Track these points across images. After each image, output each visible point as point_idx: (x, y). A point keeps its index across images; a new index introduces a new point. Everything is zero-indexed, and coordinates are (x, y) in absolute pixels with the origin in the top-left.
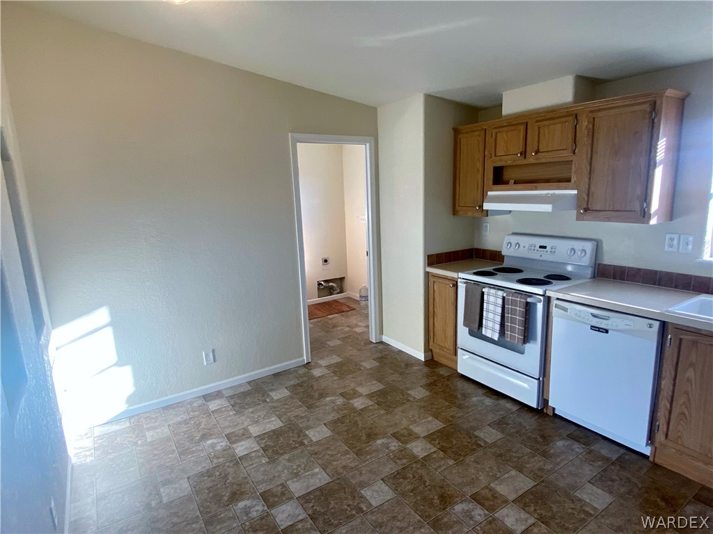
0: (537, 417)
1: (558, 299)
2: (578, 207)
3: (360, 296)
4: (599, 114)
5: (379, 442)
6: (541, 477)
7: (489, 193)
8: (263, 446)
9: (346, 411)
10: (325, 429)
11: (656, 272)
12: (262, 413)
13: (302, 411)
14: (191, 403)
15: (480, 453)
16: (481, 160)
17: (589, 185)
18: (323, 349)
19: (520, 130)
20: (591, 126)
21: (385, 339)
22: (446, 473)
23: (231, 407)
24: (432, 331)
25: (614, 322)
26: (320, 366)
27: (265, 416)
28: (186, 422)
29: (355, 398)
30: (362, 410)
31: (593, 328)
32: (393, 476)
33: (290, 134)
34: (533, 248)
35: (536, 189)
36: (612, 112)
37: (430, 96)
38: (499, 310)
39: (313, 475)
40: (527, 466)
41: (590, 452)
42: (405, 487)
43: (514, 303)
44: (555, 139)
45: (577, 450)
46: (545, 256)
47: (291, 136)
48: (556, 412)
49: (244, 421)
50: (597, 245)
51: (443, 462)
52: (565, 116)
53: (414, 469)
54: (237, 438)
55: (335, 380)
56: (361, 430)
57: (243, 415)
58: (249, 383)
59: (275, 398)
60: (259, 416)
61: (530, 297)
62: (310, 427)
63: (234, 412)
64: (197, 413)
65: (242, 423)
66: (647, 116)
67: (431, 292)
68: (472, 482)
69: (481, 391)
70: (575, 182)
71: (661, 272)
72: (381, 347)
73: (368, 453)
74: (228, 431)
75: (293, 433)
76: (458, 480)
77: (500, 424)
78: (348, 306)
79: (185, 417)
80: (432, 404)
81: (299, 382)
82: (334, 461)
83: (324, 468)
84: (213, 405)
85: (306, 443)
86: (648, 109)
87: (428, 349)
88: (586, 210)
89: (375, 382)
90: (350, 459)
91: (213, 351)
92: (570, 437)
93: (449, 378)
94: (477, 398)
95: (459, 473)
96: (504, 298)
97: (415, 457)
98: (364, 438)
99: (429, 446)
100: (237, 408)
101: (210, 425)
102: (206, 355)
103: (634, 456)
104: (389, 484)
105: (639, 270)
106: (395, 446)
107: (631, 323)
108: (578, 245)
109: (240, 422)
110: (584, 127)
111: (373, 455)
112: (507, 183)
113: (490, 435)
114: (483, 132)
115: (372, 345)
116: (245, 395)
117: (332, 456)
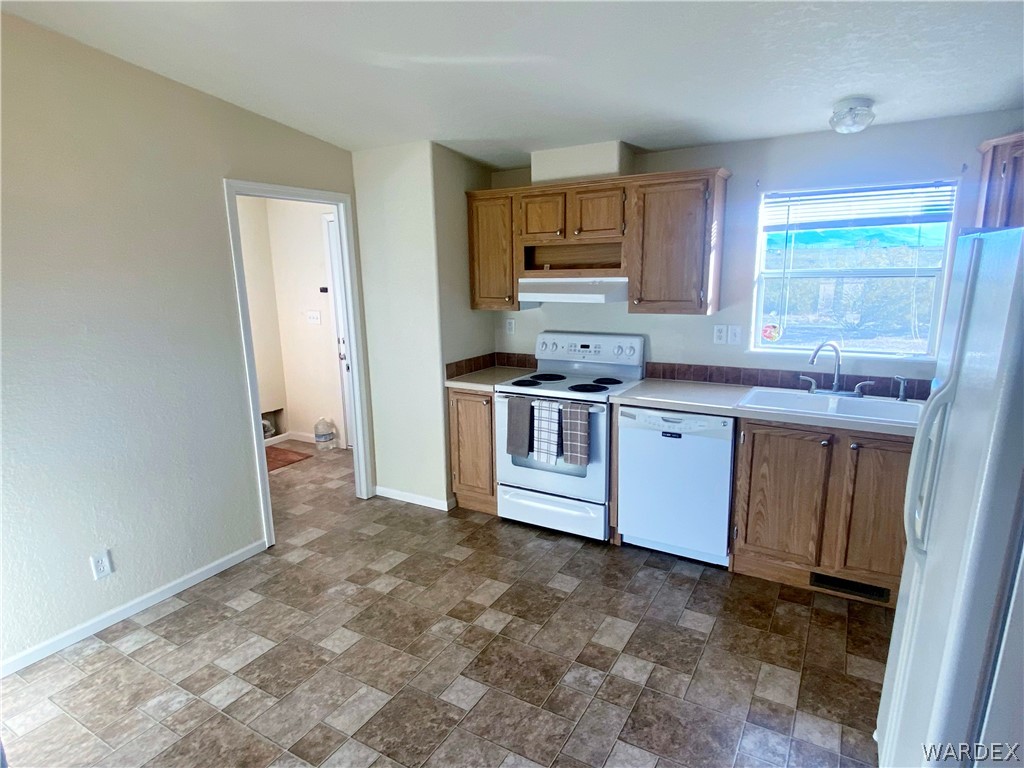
0: (606, 550)
1: (622, 405)
2: (631, 297)
3: (317, 436)
4: (650, 190)
5: (435, 628)
6: (639, 616)
7: (520, 280)
8: (257, 682)
9: (368, 601)
10: (348, 633)
11: (706, 368)
12: (231, 635)
13: (297, 617)
14: (77, 652)
15: (563, 607)
16: (508, 236)
17: (642, 272)
18: (286, 522)
19: (558, 202)
20: (641, 203)
21: (380, 491)
22: (536, 642)
23: (164, 640)
24: (457, 468)
25: (685, 424)
26: (295, 548)
27: (236, 639)
28: (85, 684)
29: (373, 580)
30: (391, 593)
31: (665, 434)
32: (473, 665)
33: (224, 180)
34: (573, 348)
35: (580, 276)
36: (665, 188)
37: (437, 145)
38: (555, 427)
39: (361, 698)
40: (620, 608)
41: (673, 576)
42: (495, 674)
43: (573, 415)
44: (600, 217)
45: (661, 577)
46: (589, 357)
47: (227, 183)
48: (625, 541)
49: (201, 654)
50: (645, 342)
51: (527, 630)
52: (611, 190)
53: (497, 649)
54: (203, 683)
55: (329, 563)
56: (402, 621)
57: (195, 646)
58: (179, 596)
59: (240, 609)
60: (226, 641)
61: (592, 406)
62: (322, 636)
63: (175, 647)
64: (98, 665)
65: (200, 659)
66: (701, 196)
67: (453, 415)
68: (571, 643)
69: (533, 534)
70: (625, 268)
71: (711, 367)
72: (378, 503)
73: (426, 647)
74: (180, 677)
75: (298, 651)
76: (554, 646)
77: (571, 568)
78: (299, 454)
79: (77, 676)
80: (482, 563)
81: (269, 577)
82: (384, 671)
83: (374, 685)
84: (127, 645)
85: (327, 659)
86: (702, 189)
87: (452, 494)
88: (640, 300)
89: (391, 553)
90: (404, 662)
91: (109, 553)
92: (648, 564)
93: (488, 526)
94: (533, 543)
95: (551, 637)
96: (560, 411)
97: (491, 634)
98: (411, 629)
99: (501, 616)
100: (177, 638)
101: (139, 676)
102: (97, 563)
103: (714, 570)
104: (473, 677)
105: (690, 366)
106: (459, 628)
107: (705, 423)
108: (626, 342)
109: (196, 658)
110: (633, 204)
111: (435, 647)
112: (541, 267)
113: (565, 584)
114: (508, 201)
115: (364, 503)
116: (179, 616)
117: (375, 665)
